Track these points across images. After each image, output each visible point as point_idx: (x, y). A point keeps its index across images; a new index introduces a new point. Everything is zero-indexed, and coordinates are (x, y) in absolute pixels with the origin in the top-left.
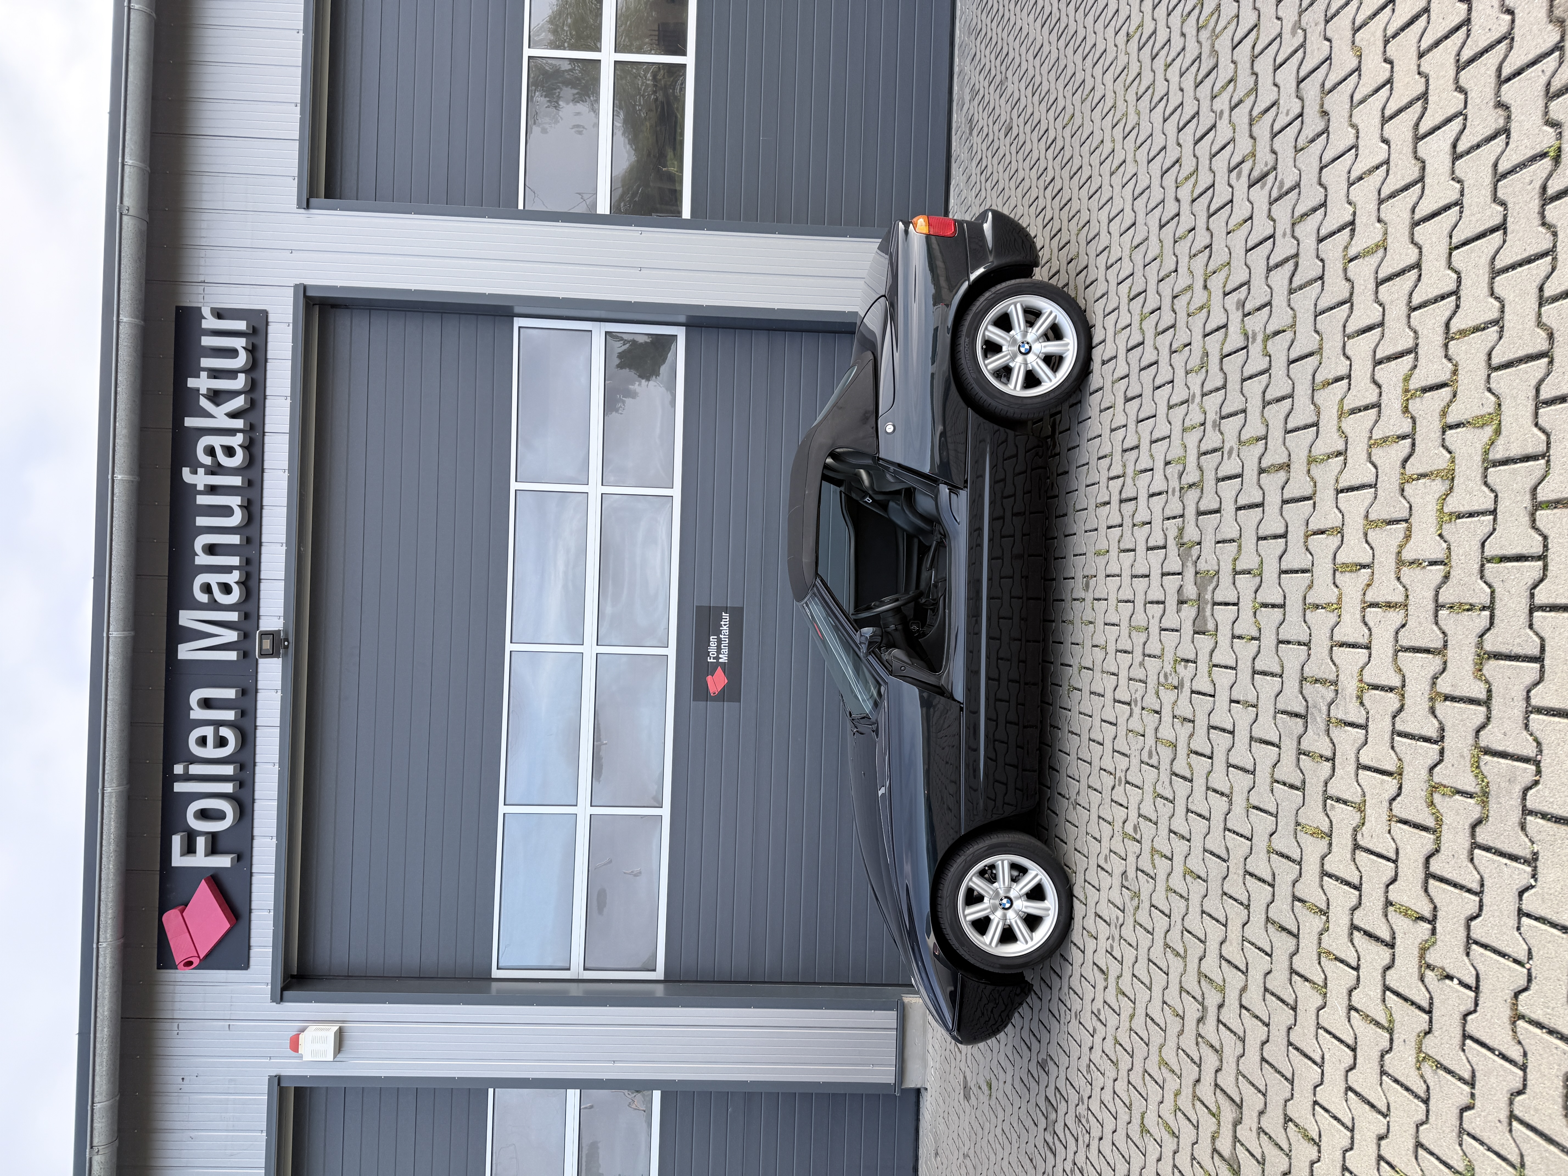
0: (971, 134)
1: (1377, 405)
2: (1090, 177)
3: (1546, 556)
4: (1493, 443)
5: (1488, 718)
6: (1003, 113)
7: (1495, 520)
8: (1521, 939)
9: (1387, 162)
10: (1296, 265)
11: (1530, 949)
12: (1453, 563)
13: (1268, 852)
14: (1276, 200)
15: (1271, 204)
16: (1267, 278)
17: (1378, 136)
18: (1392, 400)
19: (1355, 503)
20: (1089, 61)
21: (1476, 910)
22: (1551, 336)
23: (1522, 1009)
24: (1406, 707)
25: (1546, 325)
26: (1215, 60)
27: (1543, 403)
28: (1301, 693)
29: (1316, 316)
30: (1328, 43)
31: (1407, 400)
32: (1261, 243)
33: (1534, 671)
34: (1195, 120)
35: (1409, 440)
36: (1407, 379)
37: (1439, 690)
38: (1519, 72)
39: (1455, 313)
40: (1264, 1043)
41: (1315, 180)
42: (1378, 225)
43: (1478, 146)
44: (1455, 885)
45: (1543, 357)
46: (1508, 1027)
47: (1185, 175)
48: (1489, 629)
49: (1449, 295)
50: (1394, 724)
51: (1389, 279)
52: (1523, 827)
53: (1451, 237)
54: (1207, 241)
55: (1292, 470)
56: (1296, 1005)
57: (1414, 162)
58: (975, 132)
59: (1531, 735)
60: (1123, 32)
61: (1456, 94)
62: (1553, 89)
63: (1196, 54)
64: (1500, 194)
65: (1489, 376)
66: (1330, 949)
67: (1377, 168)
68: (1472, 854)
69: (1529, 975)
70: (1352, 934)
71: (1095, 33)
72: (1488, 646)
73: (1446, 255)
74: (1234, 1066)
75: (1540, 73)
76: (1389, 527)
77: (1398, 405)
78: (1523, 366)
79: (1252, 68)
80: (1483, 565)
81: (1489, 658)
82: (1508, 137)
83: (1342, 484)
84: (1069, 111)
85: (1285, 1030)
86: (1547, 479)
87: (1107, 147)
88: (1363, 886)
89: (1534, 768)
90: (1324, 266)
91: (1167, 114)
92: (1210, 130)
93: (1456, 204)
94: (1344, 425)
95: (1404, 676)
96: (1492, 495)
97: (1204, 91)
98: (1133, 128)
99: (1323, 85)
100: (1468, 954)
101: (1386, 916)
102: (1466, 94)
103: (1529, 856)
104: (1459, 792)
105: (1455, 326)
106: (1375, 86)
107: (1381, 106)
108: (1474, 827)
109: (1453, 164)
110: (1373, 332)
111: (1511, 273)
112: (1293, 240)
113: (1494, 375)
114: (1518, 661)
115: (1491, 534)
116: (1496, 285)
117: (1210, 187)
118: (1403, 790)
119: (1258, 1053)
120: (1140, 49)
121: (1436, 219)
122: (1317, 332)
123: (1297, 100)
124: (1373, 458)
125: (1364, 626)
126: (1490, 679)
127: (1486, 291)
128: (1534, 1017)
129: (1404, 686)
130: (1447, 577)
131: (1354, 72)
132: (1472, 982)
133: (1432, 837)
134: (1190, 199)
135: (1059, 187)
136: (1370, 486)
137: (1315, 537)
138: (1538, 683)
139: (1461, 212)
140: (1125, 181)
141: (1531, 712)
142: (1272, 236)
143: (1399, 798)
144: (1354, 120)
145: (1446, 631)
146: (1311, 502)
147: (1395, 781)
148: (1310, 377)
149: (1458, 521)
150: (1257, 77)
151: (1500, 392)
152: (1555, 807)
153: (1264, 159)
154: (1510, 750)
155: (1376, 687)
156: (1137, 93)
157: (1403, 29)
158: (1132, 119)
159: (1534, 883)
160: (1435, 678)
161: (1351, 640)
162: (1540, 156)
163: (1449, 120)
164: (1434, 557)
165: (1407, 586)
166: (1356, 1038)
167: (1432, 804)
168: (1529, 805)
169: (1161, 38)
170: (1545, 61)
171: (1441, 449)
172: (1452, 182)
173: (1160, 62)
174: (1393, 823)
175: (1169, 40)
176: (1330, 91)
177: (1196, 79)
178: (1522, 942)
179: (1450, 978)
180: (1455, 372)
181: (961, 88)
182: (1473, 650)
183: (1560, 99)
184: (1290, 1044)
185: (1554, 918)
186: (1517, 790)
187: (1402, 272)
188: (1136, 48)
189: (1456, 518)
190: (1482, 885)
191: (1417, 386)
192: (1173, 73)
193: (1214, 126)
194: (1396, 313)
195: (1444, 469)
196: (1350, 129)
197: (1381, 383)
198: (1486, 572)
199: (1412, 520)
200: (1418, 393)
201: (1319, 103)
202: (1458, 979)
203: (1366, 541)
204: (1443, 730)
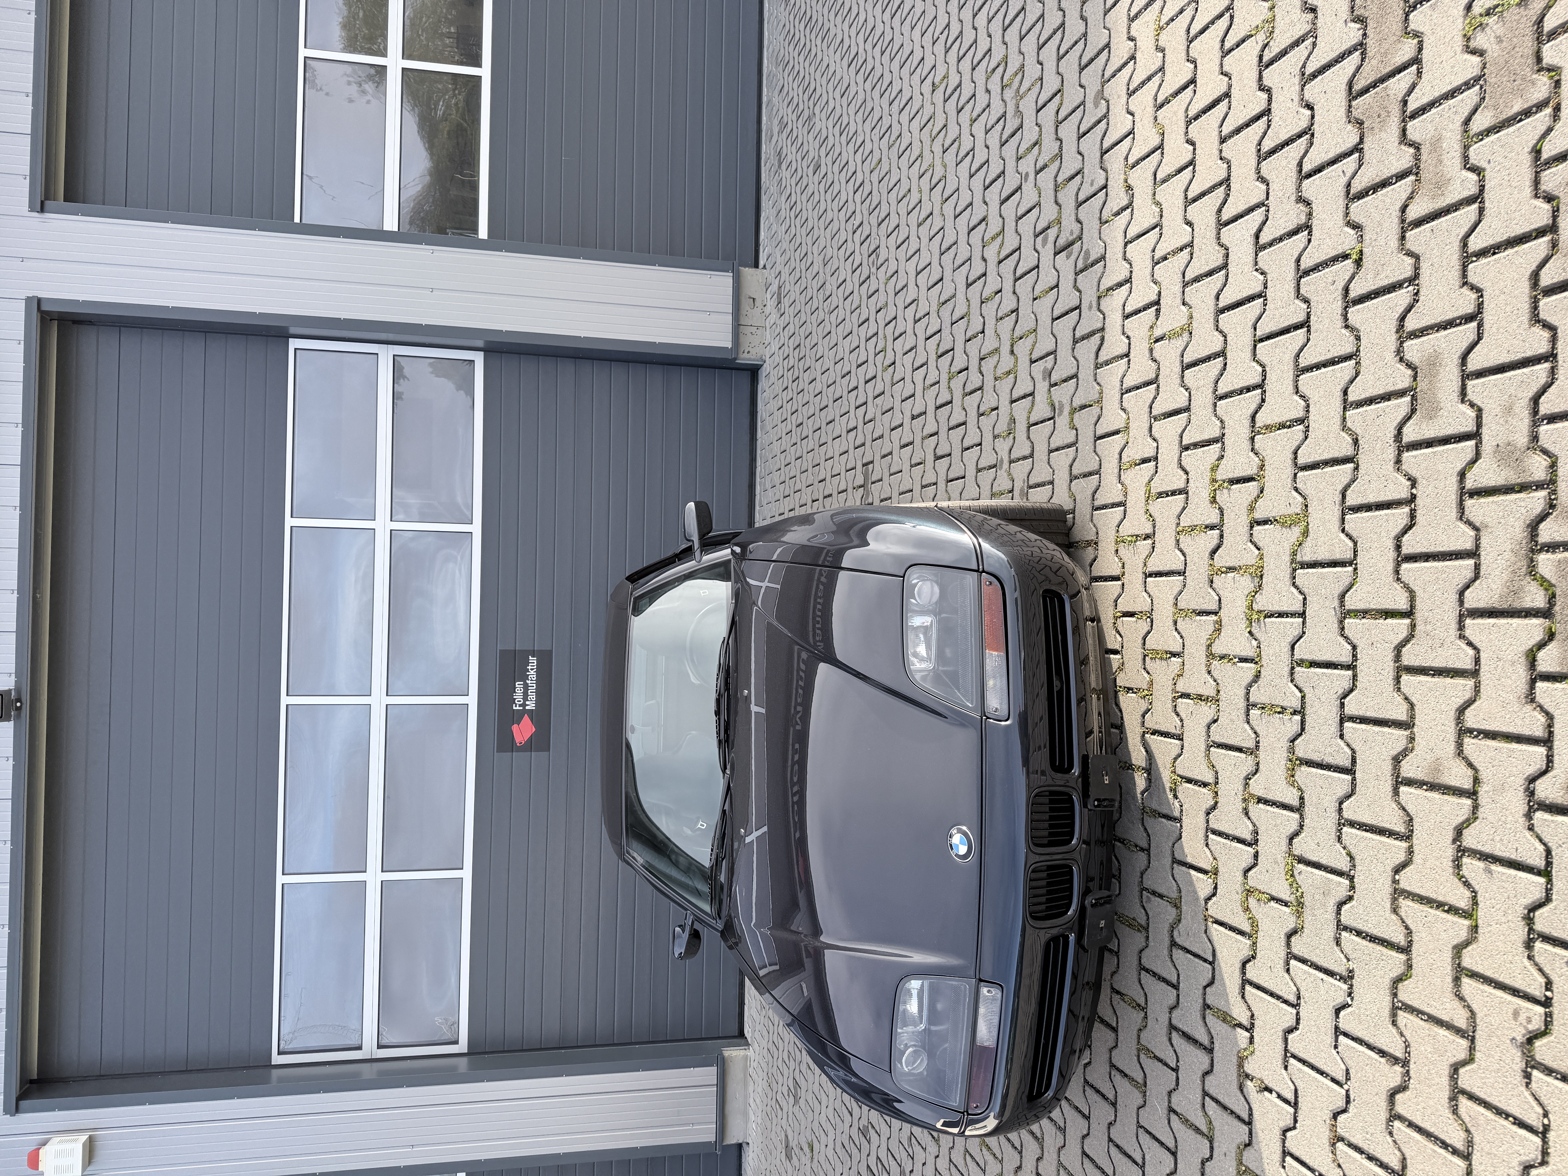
0: (780, 167)
1: (1185, 492)
2: (898, 226)
3: (1356, 666)
4: (1300, 544)
5: (1301, 827)
6: (811, 149)
7: (1304, 623)
8: (1338, 1058)
9: (1190, 245)
10: (1102, 339)
11: (1347, 1070)
12: (1264, 662)
14: (1082, 271)
15: (1077, 274)
16: (1073, 349)
17: (1182, 217)
18: (1200, 490)
19: (1164, 589)
20: (895, 107)
21: (1292, 1022)
22: (1356, 442)
23: (1341, 1131)
24: (1219, 805)
25: (1351, 430)
26: (1020, 120)
27: (1350, 509)
29: (1122, 394)
30: (1131, 117)
31: (1215, 490)
32: (1067, 313)
33: (1346, 782)
34: (1001, 179)
35: (1218, 531)
36: (1214, 469)
37: (1252, 792)
38: (1319, 170)
39: (1260, 407)
40: (1084, 1137)
41: (1120, 255)
42: (1183, 308)
43: (1281, 239)
44: (1272, 994)
45: (1349, 462)
46: (1328, 1148)
47: (992, 235)
48: (1300, 735)
49: (1255, 387)
50: (1208, 822)
51: (1194, 364)
52: (1338, 943)
53: (1255, 329)
54: (1013, 306)
55: (1099, 548)
56: (1116, 1101)
57: (1217, 248)
58: (784, 166)
59: (1344, 848)
60: (929, 81)
61: (1257, 183)
62: (1353, 191)
63: (1001, 112)
64: (1303, 291)
65: (1295, 475)
66: (1149, 1046)
67: (1181, 250)
68: (1288, 965)
69: (1348, 1096)
70: (1170, 1034)
71: (901, 79)
72: (1300, 752)
73: (1251, 347)
74: (1055, 1156)
75: (1341, 174)
76: (1198, 618)
77: (1205, 494)
78: (1328, 469)
79: (1057, 134)
80: (1293, 668)
81: (1301, 764)
82: (1310, 233)
83: (1152, 567)
84: (877, 155)
85: (1106, 1125)
86: (1354, 588)
87: (914, 197)
88: (1181, 985)
89: (1347, 882)
90: (1130, 344)
91: (973, 170)
92: (1016, 191)
93: (1259, 296)
94: (1151, 508)
95: (1217, 773)
96: (1301, 597)
97: (1010, 150)
98: (940, 181)
99: (1126, 158)
100: (1286, 1068)
101: (1204, 1018)
102: (1268, 185)
103: (1345, 973)
104: (1273, 898)
105: (1261, 419)
106: (1178, 166)
107: (1184, 187)
108: (1289, 936)
109: (1257, 255)
110: (1179, 416)
111: (1315, 373)
112: (1099, 313)
113: (1300, 474)
114: (1330, 770)
115: (1301, 637)
116: (1300, 383)
117: (1016, 250)
118: (1218, 891)
119: (1079, 1146)
120: (945, 101)
121: (1240, 308)
122: (1124, 410)
123: (1101, 171)
124: (1181, 545)
125: (1176, 717)
126: (1303, 787)
127: (1291, 388)
128: (1354, 1140)
129: (1217, 783)
130: (1257, 676)
131: (1157, 149)
132: (1290, 1096)
133: (1249, 942)
134: (997, 261)
135: (868, 232)
136: (1179, 573)
137: (1124, 618)
138: (1350, 796)
139: (1265, 305)
140: (932, 233)
141: (1344, 825)
142: (1078, 308)
143: (1214, 899)
144: (1157, 198)
145: (1258, 731)
146: (1120, 582)
147: (1211, 881)
148: (1117, 456)
149: (1267, 620)
150: (1061, 143)
151: (1307, 493)
152: (1369, 925)
153: (1069, 227)
154: (1324, 861)
155: (1189, 781)
156: (943, 145)
157: (1205, 111)
158: (939, 172)
159: (1350, 1003)
160: (1247, 778)
161: (1163, 729)
162: (1342, 257)
163: (1251, 210)
164: (1244, 654)
165: (1219, 681)
166: (1176, 1141)
167: (1247, 909)
168: (1344, 920)
169: (967, 92)
170: (1345, 161)
171: (1249, 544)
172: (1255, 273)
173: (965, 117)
174: (1210, 926)
175: (974, 95)
176: (1133, 167)
177: (1001, 137)
178: (1340, 1061)
179: (1270, 1091)
180: (1262, 467)
181: (770, 119)
182: (1285, 755)
183: (1361, 201)
184: (1110, 1140)
185: (1371, 1040)
186: (1332, 904)
187: (1208, 359)
188: (942, 99)
189: (1265, 617)
190: (1299, 998)
191: (1224, 477)
192: (979, 129)
193: (1020, 188)
194: (1202, 400)
195: (1252, 566)
196: (1153, 206)
197: (1188, 469)
198: (1296, 676)
199: (1222, 613)
200: (1226, 484)
201: (1123, 177)
202: (1277, 1093)
203: (1176, 629)
204: (1257, 833)
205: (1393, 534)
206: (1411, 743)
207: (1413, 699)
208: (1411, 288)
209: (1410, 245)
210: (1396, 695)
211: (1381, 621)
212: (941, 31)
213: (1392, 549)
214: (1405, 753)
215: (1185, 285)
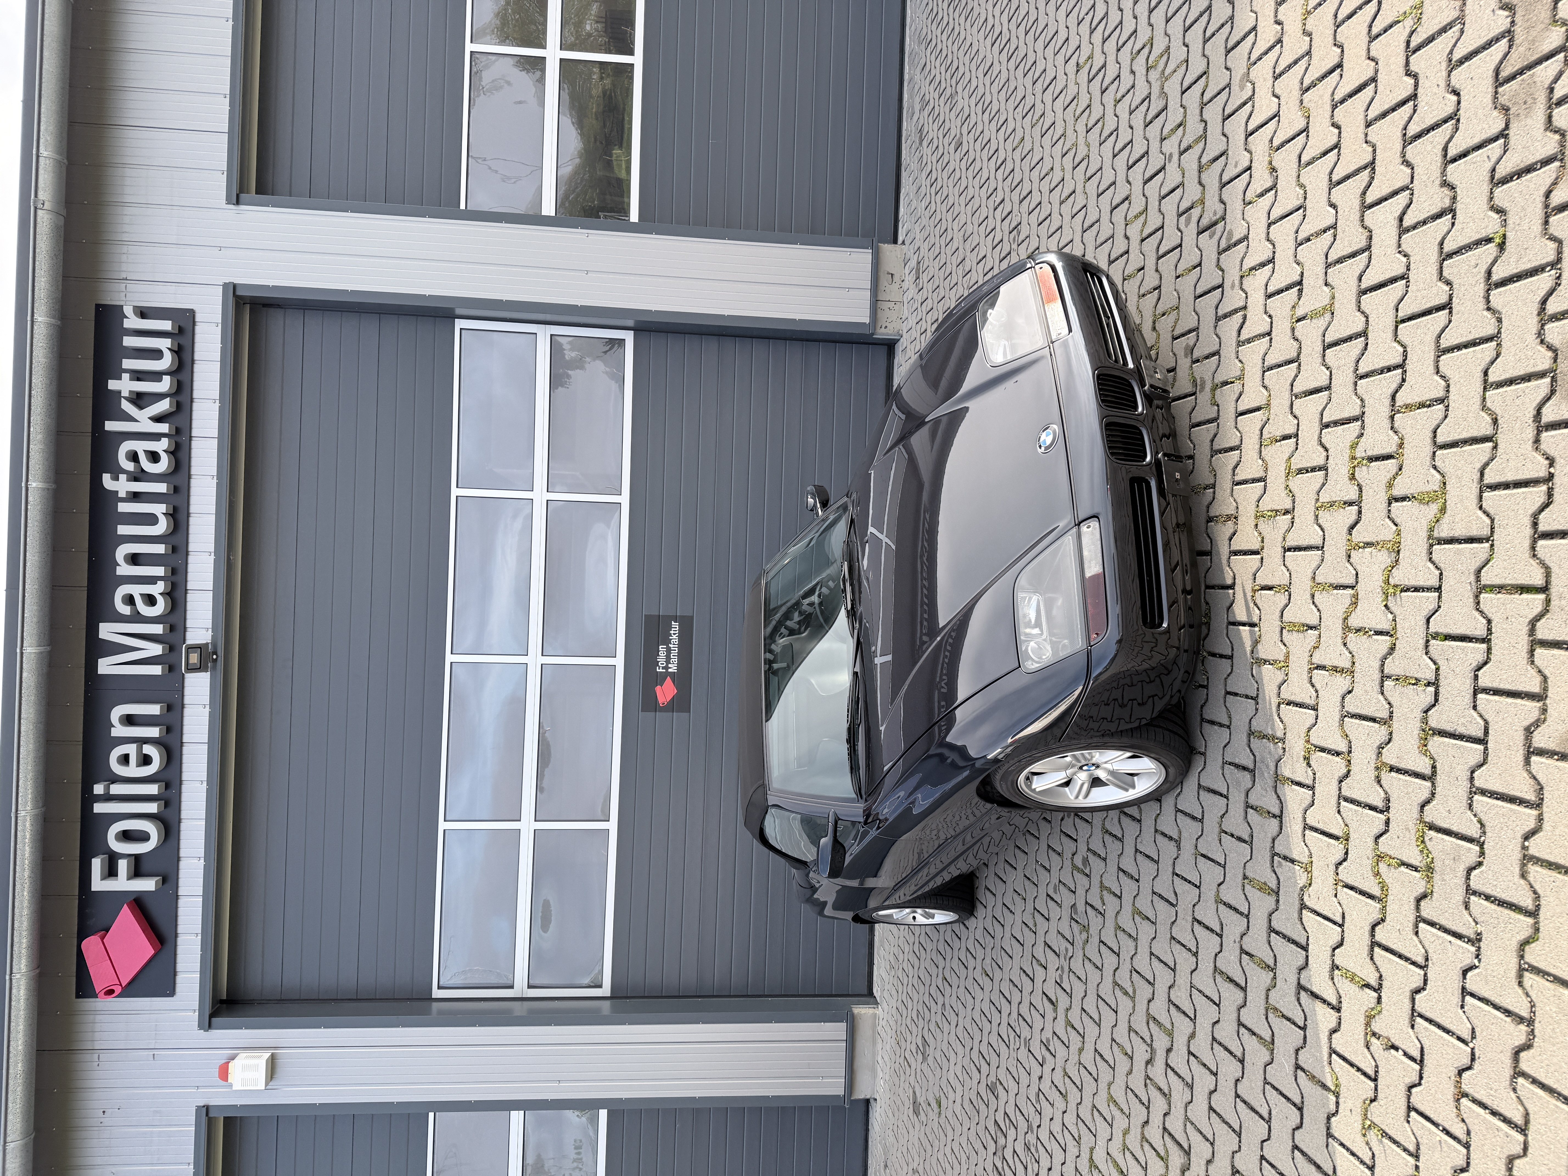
0: (921, 144)
1: (1324, 468)
2: (1040, 203)
3: (1490, 639)
4: (1438, 521)
5: (1433, 794)
6: (953, 126)
7: (1440, 597)
8: (1464, 1017)
9: (1334, 227)
10: (1245, 317)
11: (1473, 1029)
12: (1399, 635)
13: (1216, 902)
14: (1225, 250)
15: (1219, 253)
16: (1216, 327)
17: (1326, 199)
18: (1339, 467)
19: (1302, 563)
20: (1040, 85)
21: (1420, 983)
22: (1495, 421)
23: (1465, 1087)
24: (1351, 773)
25: (1490, 410)
26: (1164, 102)
27: (1488, 487)
28: (1249, 746)
29: (1264, 372)
30: (1276, 100)
31: (1354, 467)
32: (1209, 292)
33: (1478, 752)
34: (1145, 159)
35: (1356, 507)
36: (1354, 446)
37: (1384, 761)
38: (1464, 154)
39: (1401, 386)
40: (1212, 1093)
41: (1264, 236)
42: (1325, 288)
43: (1425, 222)
44: (1399, 955)
45: (1488, 441)
46: (1452, 1104)
47: (1135, 214)
48: (1434, 705)
49: (1396, 367)
51: (1336, 344)
52: (1467, 906)
53: (1397, 310)
54: (1156, 283)
55: (1239, 522)
56: (1244, 1058)
57: (1361, 230)
58: (925, 144)
59: (1475, 816)
60: (1073, 61)
61: (1402, 167)
62: (1497, 177)
63: (1146, 93)
64: (1445, 274)
65: (1434, 453)
66: (1277, 1006)
67: (1325, 231)
68: (1417, 927)
69: (1473, 1054)
70: (1299, 993)
71: (1045, 59)
72: (1433, 723)
73: (1393, 328)
74: (1182, 1112)
75: (1486, 159)
76: (1335, 591)
77: (1345, 471)
78: (1467, 448)
79: (1201, 115)
80: (1428, 641)
81: (1434, 734)
82: (1454, 217)
83: (1290, 543)
84: (1019, 133)
85: (1233, 1081)
86: (1491, 564)
87: (1057, 176)
88: (1310, 946)
89: (1477, 848)
90: (1272, 323)
91: (1117, 150)
92: (1159, 171)
93: (1402, 277)
94: (1290, 484)
95: (1350, 742)
96: (1437, 572)
97: (1154, 131)
98: (1083, 160)
99: (1271, 141)
100: (1413, 1026)
101: (1332, 978)
102: (1412, 168)
103: (1473, 936)
104: (1403, 864)
105: (1400, 400)
106: (1322, 149)
107: (1328, 170)
108: (1419, 900)
109: (1400, 237)
110: (1320, 394)
111: (1456, 354)
112: (1241, 292)
113: (1439, 453)
114: (1462, 740)
115: (1437, 611)
116: (1441, 363)
117: (1159, 229)
118: (1350, 856)
119: (1206, 1102)
120: (1090, 81)
121: (1383, 290)
122: (1265, 387)
123: (1246, 153)
124: (1320, 521)
125: (1311, 687)
126: (1435, 756)
127: (1432, 369)
128: (1478, 1096)
129: (1350, 752)
130: (1392, 649)
131: (1302, 132)
132: (1416, 1054)
133: (1378, 906)
134: (1139, 238)
135: (1009, 210)
136: (1317, 548)
137: (1263, 592)
138: (1481, 766)
139: (1408, 287)
140: (1074, 211)
141: (1475, 793)
142: (1221, 286)
143: (1345, 863)
144: (1302, 180)
145: (1392, 702)
146: (1259, 557)
147: (1342, 846)
148: (1258, 432)
149: (1403, 594)
150: (1206, 125)
151: (1446, 470)
152: (1498, 890)
153: (1213, 208)
154: (1454, 828)
155: (1323, 750)
156: (1087, 125)
157: (1350, 95)
158: (1082, 151)
159: (1477, 964)
160: (1381, 747)
161: (1298, 700)
162: (1486, 241)
163: (1395, 193)
164: (1379, 627)
165: (1354, 653)
166: (1302, 1097)
167: (1377, 874)
168: (1473, 885)
169: (1111, 72)
170: (1490, 147)
171: (1387, 520)
172: (1398, 255)
173: (1109, 97)
174: (1339, 888)
175: (1119, 76)
176: (1279, 148)
177: (1145, 118)
178: (1466, 1020)
179: (1395, 1048)
180: (1401, 445)
181: (911, 97)
182: (1418, 724)
183: (1505, 186)
184: (1237, 1096)
185: (1497, 1000)
186: (1461, 869)
187: (1349, 339)
188: (1086, 79)
189: (1401, 591)
190: (1427, 960)
191: (1363, 455)
192: (1123, 109)
193: (1163, 168)
194: (1343, 379)
195: (1390, 541)
196: (1297, 188)
197: (1328, 446)
198: (1431, 648)
199: (1359, 587)
200: (1365, 462)
201: (1267, 159)
202: (1403, 1051)
203: (1314, 603)
204: (1389, 801)
205: (1530, 512)
206: (1543, 714)
207: (1547, 672)
208: (1553, 272)
209: (1553, 230)
210: (1529, 668)
211: (1517, 596)
212: (1086, 12)
213: (1529, 526)
214: (1537, 724)
215: (1328, 266)
